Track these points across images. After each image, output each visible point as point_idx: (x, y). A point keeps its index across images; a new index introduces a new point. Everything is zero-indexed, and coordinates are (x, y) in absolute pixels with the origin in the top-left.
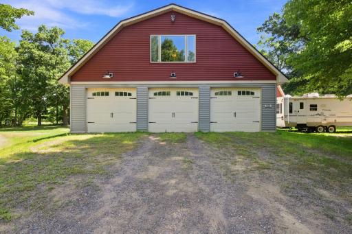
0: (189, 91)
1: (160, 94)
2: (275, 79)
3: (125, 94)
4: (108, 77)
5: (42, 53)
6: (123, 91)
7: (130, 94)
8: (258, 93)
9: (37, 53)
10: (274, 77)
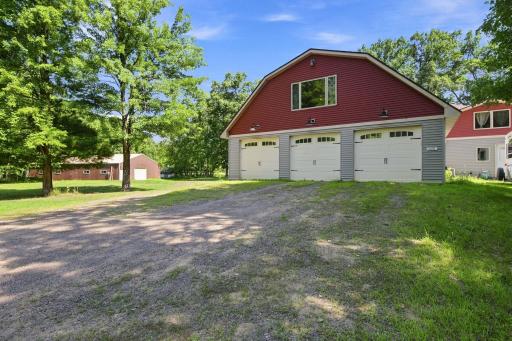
0: (330, 136)
1: (301, 141)
2: (443, 113)
3: (270, 143)
4: (253, 129)
5: (226, 102)
6: (269, 140)
7: (274, 144)
8: (418, 133)
9: (223, 102)
10: (441, 110)
